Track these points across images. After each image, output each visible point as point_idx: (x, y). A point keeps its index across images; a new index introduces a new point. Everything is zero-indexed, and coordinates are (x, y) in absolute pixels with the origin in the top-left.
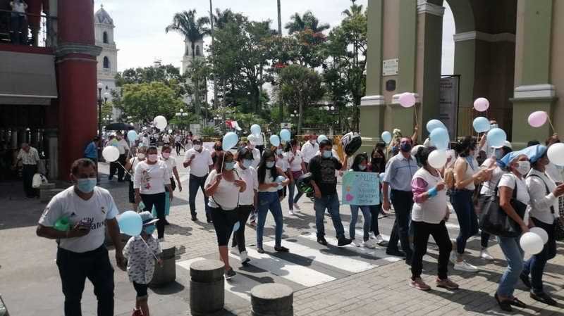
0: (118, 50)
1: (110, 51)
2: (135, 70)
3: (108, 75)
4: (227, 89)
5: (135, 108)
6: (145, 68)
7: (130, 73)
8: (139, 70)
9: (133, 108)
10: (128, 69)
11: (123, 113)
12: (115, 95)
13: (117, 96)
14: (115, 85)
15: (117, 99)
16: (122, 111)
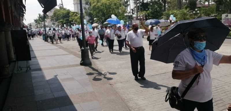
11: (90, 18)
12: (86, 9)
13: (87, 10)
14: (85, 4)
15: (87, 11)
16: (89, 17)
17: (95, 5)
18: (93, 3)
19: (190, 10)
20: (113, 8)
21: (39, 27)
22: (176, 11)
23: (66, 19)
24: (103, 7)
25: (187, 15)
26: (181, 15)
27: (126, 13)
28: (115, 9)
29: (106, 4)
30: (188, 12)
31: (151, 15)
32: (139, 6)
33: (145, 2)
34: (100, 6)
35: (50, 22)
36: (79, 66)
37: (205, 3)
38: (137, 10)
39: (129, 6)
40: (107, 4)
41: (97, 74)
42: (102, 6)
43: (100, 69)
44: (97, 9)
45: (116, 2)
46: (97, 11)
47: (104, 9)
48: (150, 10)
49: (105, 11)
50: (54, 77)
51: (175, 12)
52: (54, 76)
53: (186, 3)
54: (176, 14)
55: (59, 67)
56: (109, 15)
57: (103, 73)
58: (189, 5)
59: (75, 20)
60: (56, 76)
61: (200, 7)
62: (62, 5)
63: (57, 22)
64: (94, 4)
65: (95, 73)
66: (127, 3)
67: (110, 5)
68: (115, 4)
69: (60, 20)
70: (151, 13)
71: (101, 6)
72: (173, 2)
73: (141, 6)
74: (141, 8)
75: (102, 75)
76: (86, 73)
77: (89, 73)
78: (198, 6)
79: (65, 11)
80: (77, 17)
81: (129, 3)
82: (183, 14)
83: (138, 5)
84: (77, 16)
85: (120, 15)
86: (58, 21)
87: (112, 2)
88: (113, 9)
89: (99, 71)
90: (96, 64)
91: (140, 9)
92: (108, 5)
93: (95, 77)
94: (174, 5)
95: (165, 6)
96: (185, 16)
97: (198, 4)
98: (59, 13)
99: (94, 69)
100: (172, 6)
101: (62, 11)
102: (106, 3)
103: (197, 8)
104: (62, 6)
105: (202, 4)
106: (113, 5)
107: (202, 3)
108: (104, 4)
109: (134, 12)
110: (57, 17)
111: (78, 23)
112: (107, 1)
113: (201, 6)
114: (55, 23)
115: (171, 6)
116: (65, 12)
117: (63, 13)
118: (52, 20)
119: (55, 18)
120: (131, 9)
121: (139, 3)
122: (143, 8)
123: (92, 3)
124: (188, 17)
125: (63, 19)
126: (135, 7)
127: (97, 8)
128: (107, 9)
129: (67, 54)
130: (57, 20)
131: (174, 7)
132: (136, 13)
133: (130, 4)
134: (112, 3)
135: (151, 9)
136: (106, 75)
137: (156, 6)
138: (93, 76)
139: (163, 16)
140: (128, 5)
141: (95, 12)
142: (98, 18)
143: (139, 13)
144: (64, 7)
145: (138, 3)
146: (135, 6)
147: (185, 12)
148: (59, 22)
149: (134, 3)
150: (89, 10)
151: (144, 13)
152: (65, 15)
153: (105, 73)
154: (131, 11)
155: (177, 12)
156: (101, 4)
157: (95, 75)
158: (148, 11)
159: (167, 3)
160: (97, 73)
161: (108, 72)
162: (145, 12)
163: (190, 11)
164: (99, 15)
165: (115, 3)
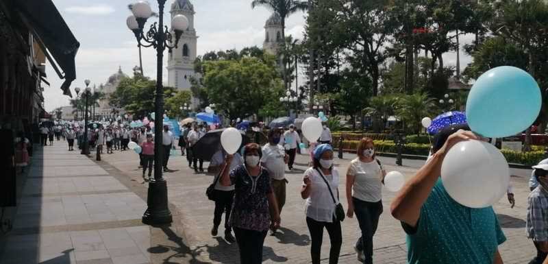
0: (197, 37)
1: (190, 38)
2: (216, 53)
3: (187, 63)
4: (322, 73)
5: (220, 91)
6: (227, 51)
7: (211, 56)
8: (221, 54)
9: (218, 92)
10: (209, 52)
11: (202, 103)
12: (194, 82)
13: (196, 83)
14: (194, 71)
15: (196, 86)
16: (200, 101)
17: (214, 75)
18: (210, 69)
19: (430, 96)
20: (255, 83)
21: (80, 117)
22: (397, 99)
23: (144, 102)
24: (233, 79)
25: (423, 108)
26: (409, 107)
27: (284, 97)
28: (260, 86)
29: (238, 73)
30: (425, 100)
31: (344, 103)
32: (316, 81)
33: (331, 73)
34: (226, 77)
35: (107, 108)
36: (138, 225)
37: (467, 82)
38: (312, 90)
39: (295, 81)
40: (243, 73)
41: (176, 249)
42: (231, 78)
43: (190, 236)
44: (217, 83)
45: (262, 70)
46: (218, 87)
47: (233, 84)
48: (342, 90)
49: (237, 89)
50: (63, 254)
51: (395, 100)
52: (63, 252)
53: (426, 79)
54: (397, 104)
55: (85, 227)
56: (245, 98)
57: (193, 248)
58: (430, 85)
59: (167, 106)
60: (67, 252)
61: (455, 91)
62: (141, 69)
63: (123, 109)
64: (211, 73)
65: (172, 248)
66: (291, 72)
67: (249, 76)
68: (261, 75)
69: (131, 103)
70: (345, 98)
71: (228, 76)
72: (395, 76)
73: (322, 80)
74: (321, 86)
75: (187, 255)
76: (149, 247)
77: (156, 246)
78: (452, 87)
79: (146, 84)
80: (171, 99)
81: (294, 73)
82: (413, 104)
83: (316, 78)
84: (173, 96)
85: (271, 101)
86: (127, 106)
87: (254, 69)
88: (256, 85)
89: (184, 241)
90: (182, 221)
91: (318, 87)
92: (244, 76)
93: (168, 259)
94: (399, 82)
95: (376, 84)
96: (418, 109)
97: (452, 83)
98: (131, 86)
99: (172, 236)
100: (394, 84)
101: (139, 83)
102: (241, 71)
103: (449, 91)
104: (140, 72)
105: (460, 82)
106: (255, 76)
107: (460, 80)
108: (235, 72)
109: (304, 94)
110: (126, 97)
111: (172, 112)
112: (243, 68)
113: (458, 88)
114: (119, 109)
115: (391, 85)
116: (144, 86)
117: (139, 88)
118: (112, 103)
119: (119, 98)
120: (299, 86)
121: (317, 74)
122: (326, 87)
123: (207, 70)
124: (424, 112)
125: (139, 103)
126: (308, 83)
127: (217, 80)
128: (240, 86)
129: (120, 191)
130: (122, 104)
131: (397, 88)
132: (308, 97)
133: (296, 77)
134: (253, 72)
135: (345, 89)
136: (198, 254)
137: (356, 83)
138: (165, 256)
139: (368, 108)
140: (293, 77)
141: (212, 90)
142: (218, 104)
143: (315, 96)
144: (145, 75)
145: (314, 75)
146: (309, 80)
147: (419, 100)
148: (127, 109)
149: (307, 73)
150: (202, 84)
151: (327, 97)
152: (145, 94)
153: (199, 247)
154: (299, 92)
155: (399, 100)
156: (228, 72)
157: (171, 252)
158: (338, 94)
159: (382, 78)
160: (177, 246)
161: (206, 246)
162: (330, 94)
163: (430, 99)
164: (223, 97)
165: (260, 71)
